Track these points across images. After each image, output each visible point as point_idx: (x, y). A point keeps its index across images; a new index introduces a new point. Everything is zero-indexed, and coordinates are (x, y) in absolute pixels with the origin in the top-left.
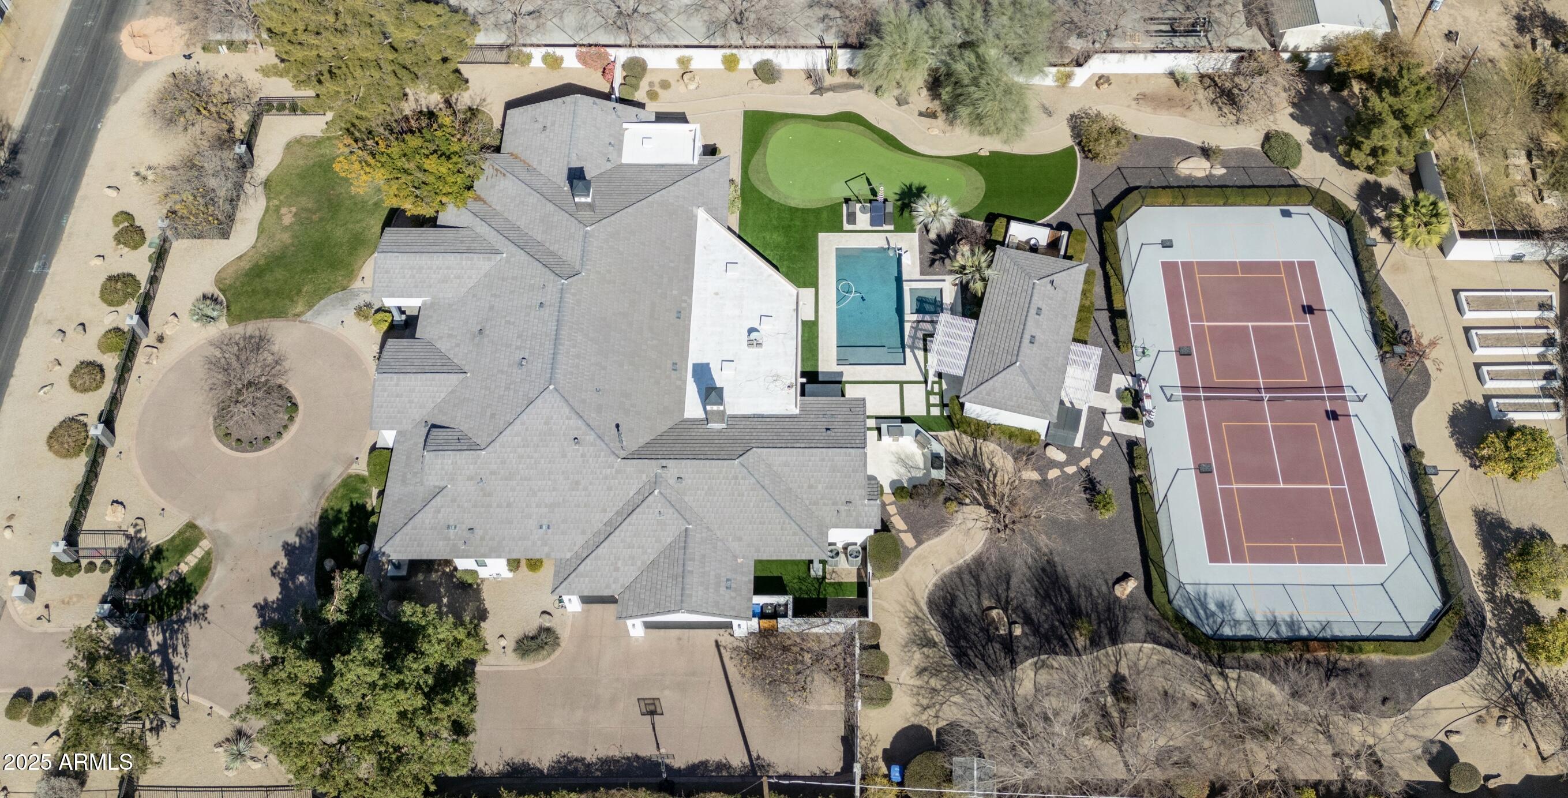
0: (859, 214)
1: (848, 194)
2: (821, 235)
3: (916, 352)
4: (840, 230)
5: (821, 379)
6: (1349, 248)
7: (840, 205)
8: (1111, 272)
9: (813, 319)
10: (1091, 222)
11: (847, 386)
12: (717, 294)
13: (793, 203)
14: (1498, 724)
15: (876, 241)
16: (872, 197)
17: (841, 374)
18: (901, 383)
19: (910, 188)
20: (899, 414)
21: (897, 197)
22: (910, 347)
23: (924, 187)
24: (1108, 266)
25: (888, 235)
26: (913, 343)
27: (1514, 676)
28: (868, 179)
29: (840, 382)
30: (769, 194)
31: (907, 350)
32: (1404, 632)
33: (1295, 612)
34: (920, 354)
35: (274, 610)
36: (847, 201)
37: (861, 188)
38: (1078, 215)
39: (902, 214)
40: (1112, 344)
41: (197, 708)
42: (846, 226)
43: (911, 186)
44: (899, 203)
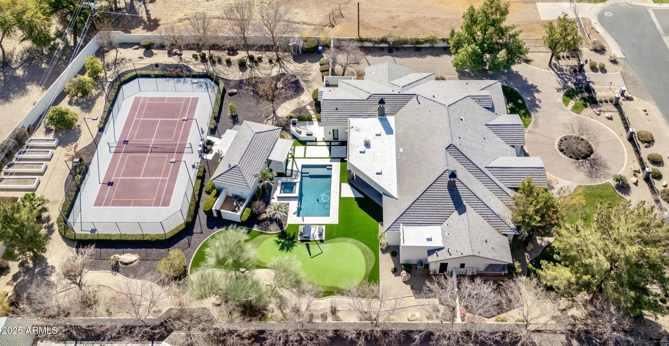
0: (317, 234)
1: (322, 245)
2: (337, 222)
3: (296, 170)
4: (327, 225)
5: (340, 159)
6: (72, 213)
7: (326, 240)
8: (197, 196)
9: (342, 184)
10: (196, 229)
11: (328, 157)
12: (385, 161)
13: (351, 240)
14: (125, 58)
15: (309, 220)
16: (309, 243)
17: (331, 161)
18: (305, 157)
19: (288, 249)
20: (307, 147)
21: (295, 244)
22: (299, 172)
23: (280, 249)
24: (197, 199)
25: (303, 223)
26: (297, 173)
27: (111, 70)
28: (310, 254)
29: (332, 158)
30: (364, 245)
31: (300, 170)
32: (141, 80)
33: (176, 84)
34: (295, 169)
35: (533, 91)
36: (322, 241)
37: (314, 249)
38: (202, 233)
39: (294, 234)
40: (208, 172)
41: (545, 69)
42: (324, 227)
43: (287, 250)
44: (295, 240)
